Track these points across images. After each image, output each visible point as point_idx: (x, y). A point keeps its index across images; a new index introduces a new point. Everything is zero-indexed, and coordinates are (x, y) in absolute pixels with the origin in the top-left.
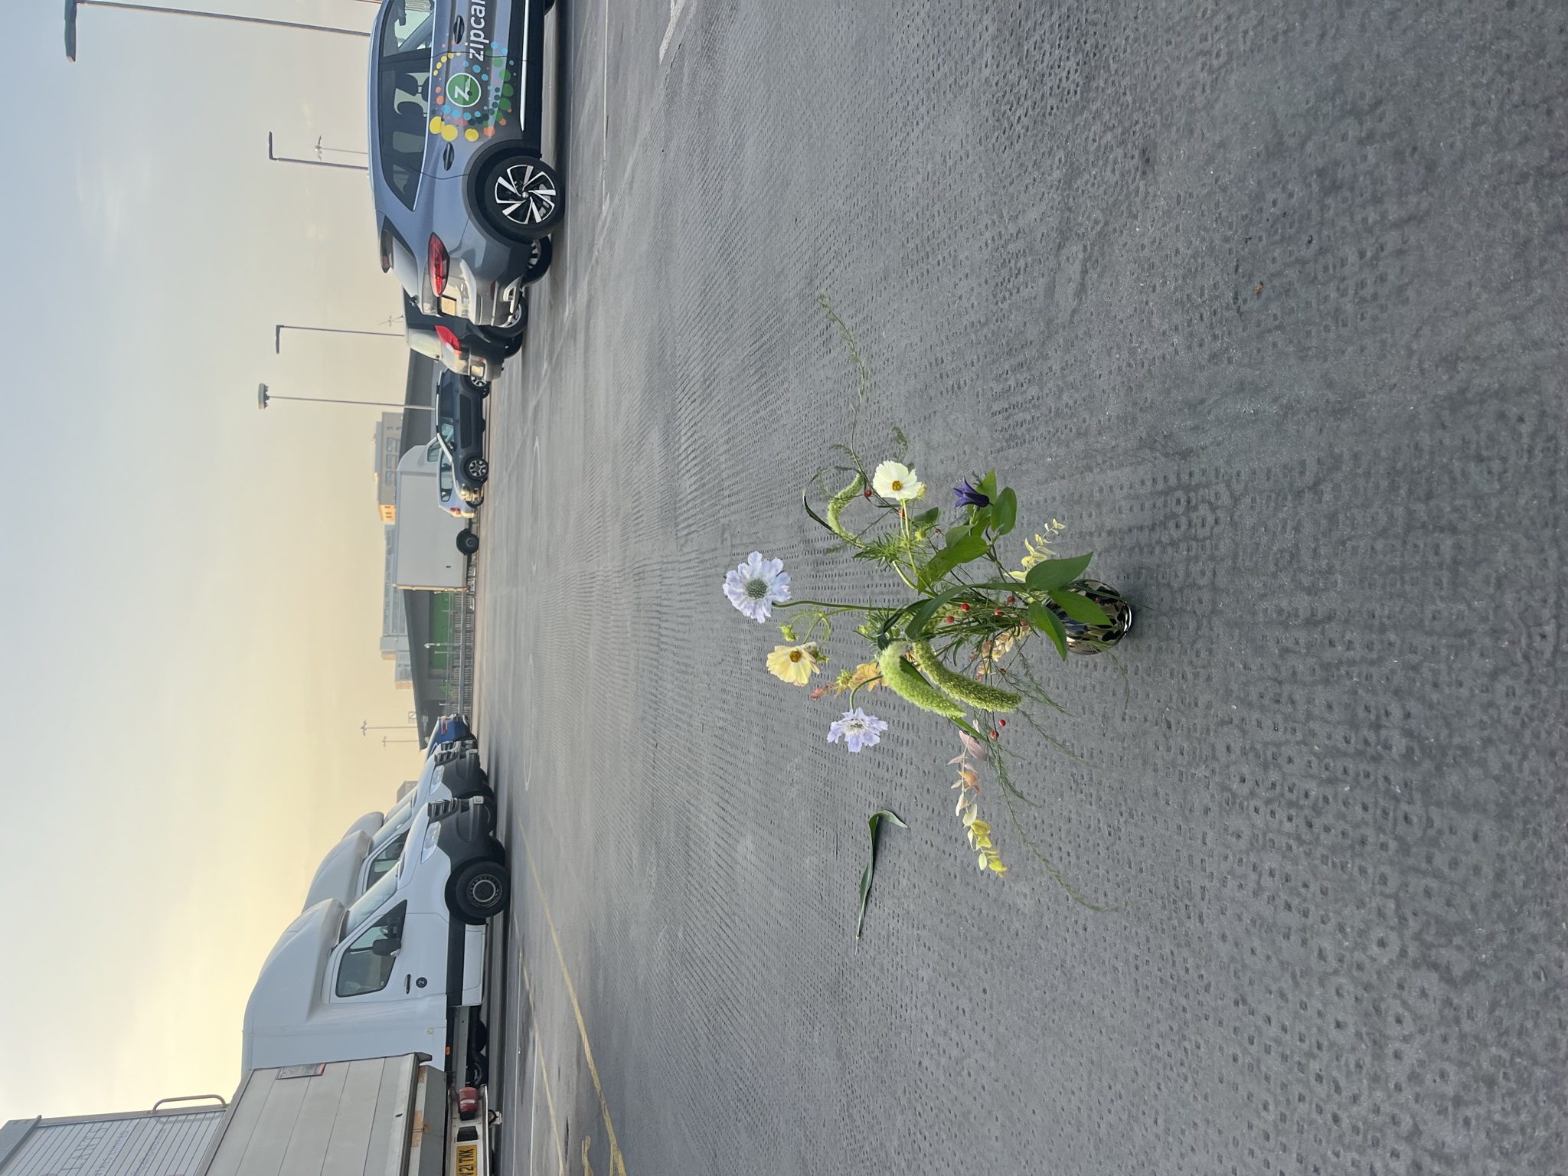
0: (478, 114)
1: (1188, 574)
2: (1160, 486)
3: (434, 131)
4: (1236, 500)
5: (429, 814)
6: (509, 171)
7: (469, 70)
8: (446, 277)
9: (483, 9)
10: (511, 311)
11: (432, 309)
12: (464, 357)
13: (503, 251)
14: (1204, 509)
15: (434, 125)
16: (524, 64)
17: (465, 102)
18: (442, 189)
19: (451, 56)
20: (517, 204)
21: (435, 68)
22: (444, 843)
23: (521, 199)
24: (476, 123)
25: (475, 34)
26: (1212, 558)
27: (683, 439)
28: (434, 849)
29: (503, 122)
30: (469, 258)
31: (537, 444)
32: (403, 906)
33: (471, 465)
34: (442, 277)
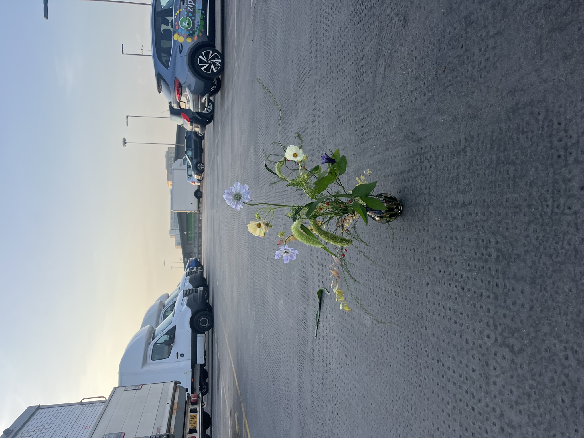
0: (191, 32)
1: (421, 189)
3: (175, 39)
4: (437, 157)
5: (183, 294)
6: (203, 53)
7: (188, 15)
8: (181, 94)
10: (206, 106)
11: (177, 106)
12: (192, 125)
13: (202, 83)
14: (426, 162)
15: (175, 37)
16: (208, 12)
17: (186, 28)
18: (179, 61)
19: (181, 10)
20: (207, 66)
21: (175, 15)
22: (189, 305)
23: (208, 63)
24: (191, 35)
25: (189, 1)
26: (429, 182)
28: (185, 307)
29: (201, 35)
30: (189, 87)
32: (175, 327)
33: (198, 165)
34: (180, 94)
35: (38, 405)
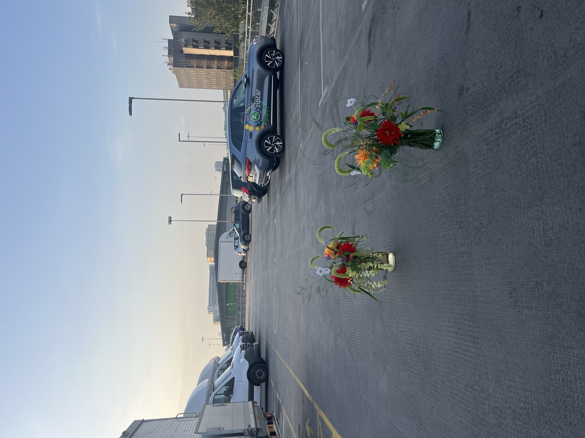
0: (259, 123)
1: (432, 188)
2: (428, 175)
3: (246, 128)
4: (437, 174)
5: (241, 348)
6: (268, 138)
7: (256, 110)
8: (250, 170)
9: (260, 93)
10: (269, 179)
11: (245, 180)
12: (250, 197)
13: (267, 161)
14: (433, 177)
15: (247, 127)
16: (272, 107)
17: (255, 119)
18: (249, 144)
19: (251, 107)
20: (271, 148)
21: (246, 111)
22: (245, 357)
23: (272, 146)
24: (258, 125)
25: (258, 100)
26: (435, 184)
27: (331, 200)
28: (243, 359)
29: (266, 124)
30: (257, 164)
31: (275, 220)
32: (233, 379)
33: (246, 236)
34: (249, 170)
35: (142, 419)
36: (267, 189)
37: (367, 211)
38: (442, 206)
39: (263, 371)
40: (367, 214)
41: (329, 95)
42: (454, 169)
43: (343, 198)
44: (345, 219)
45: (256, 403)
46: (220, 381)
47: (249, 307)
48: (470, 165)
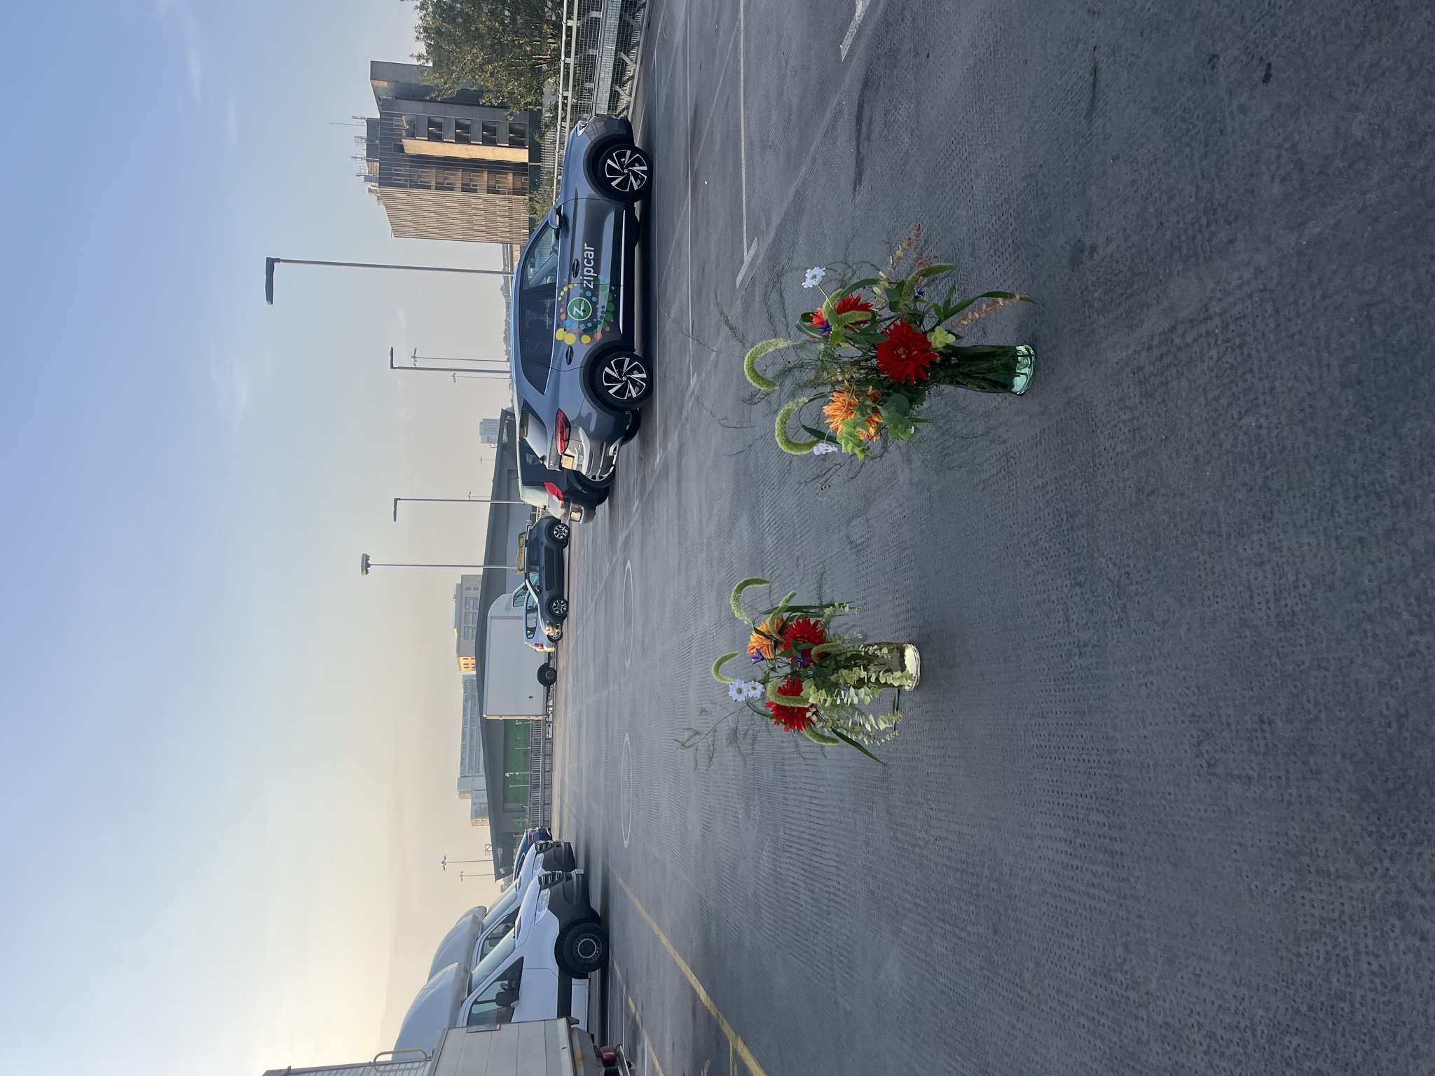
0: (590, 325)
1: (1009, 487)
2: (998, 456)
4: (1020, 453)
5: (540, 883)
6: (612, 362)
8: (568, 440)
9: (592, 253)
10: (614, 464)
11: (555, 465)
12: (566, 506)
13: (609, 419)
14: (1012, 460)
15: (559, 334)
16: (622, 288)
17: (580, 317)
18: (564, 377)
19: (571, 286)
20: (619, 386)
21: (559, 295)
22: (551, 907)
23: (622, 382)
24: (589, 331)
25: (588, 270)
26: (1015, 478)
27: (766, 515)
28: (545, 912)
29: (608, 329)
30: (585, 426)
31: (629, 565)
32: (521, 961)
33: (554, 604)
34: (565, 441)
35: (286, 1067)
36: (608, 488)
37: (851, 543)
38: (1034, 530)
39: (596, 941)
40: (854, 550)
41: (761, 258)
42: (1062, 441)
43: (794, 511)
44: (801, 561)
45: (577, 1022)
46: (487, 967)
47: (562, 781)
48: (1099, 431)
